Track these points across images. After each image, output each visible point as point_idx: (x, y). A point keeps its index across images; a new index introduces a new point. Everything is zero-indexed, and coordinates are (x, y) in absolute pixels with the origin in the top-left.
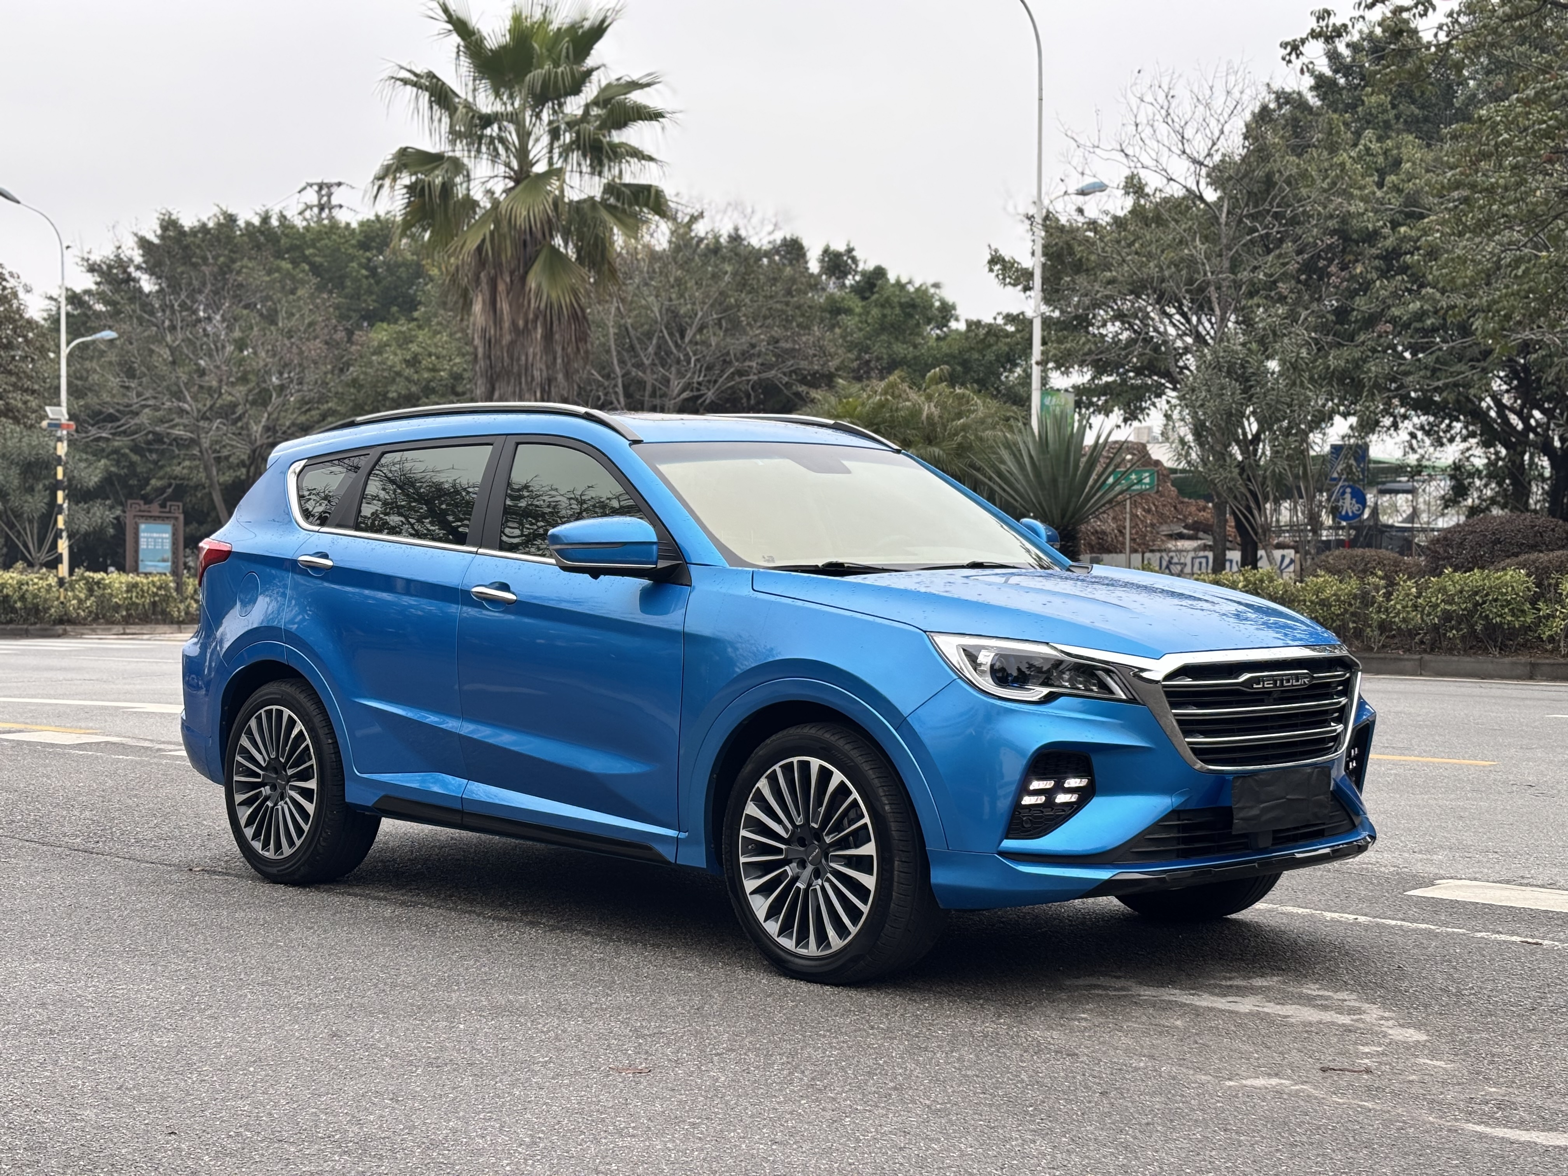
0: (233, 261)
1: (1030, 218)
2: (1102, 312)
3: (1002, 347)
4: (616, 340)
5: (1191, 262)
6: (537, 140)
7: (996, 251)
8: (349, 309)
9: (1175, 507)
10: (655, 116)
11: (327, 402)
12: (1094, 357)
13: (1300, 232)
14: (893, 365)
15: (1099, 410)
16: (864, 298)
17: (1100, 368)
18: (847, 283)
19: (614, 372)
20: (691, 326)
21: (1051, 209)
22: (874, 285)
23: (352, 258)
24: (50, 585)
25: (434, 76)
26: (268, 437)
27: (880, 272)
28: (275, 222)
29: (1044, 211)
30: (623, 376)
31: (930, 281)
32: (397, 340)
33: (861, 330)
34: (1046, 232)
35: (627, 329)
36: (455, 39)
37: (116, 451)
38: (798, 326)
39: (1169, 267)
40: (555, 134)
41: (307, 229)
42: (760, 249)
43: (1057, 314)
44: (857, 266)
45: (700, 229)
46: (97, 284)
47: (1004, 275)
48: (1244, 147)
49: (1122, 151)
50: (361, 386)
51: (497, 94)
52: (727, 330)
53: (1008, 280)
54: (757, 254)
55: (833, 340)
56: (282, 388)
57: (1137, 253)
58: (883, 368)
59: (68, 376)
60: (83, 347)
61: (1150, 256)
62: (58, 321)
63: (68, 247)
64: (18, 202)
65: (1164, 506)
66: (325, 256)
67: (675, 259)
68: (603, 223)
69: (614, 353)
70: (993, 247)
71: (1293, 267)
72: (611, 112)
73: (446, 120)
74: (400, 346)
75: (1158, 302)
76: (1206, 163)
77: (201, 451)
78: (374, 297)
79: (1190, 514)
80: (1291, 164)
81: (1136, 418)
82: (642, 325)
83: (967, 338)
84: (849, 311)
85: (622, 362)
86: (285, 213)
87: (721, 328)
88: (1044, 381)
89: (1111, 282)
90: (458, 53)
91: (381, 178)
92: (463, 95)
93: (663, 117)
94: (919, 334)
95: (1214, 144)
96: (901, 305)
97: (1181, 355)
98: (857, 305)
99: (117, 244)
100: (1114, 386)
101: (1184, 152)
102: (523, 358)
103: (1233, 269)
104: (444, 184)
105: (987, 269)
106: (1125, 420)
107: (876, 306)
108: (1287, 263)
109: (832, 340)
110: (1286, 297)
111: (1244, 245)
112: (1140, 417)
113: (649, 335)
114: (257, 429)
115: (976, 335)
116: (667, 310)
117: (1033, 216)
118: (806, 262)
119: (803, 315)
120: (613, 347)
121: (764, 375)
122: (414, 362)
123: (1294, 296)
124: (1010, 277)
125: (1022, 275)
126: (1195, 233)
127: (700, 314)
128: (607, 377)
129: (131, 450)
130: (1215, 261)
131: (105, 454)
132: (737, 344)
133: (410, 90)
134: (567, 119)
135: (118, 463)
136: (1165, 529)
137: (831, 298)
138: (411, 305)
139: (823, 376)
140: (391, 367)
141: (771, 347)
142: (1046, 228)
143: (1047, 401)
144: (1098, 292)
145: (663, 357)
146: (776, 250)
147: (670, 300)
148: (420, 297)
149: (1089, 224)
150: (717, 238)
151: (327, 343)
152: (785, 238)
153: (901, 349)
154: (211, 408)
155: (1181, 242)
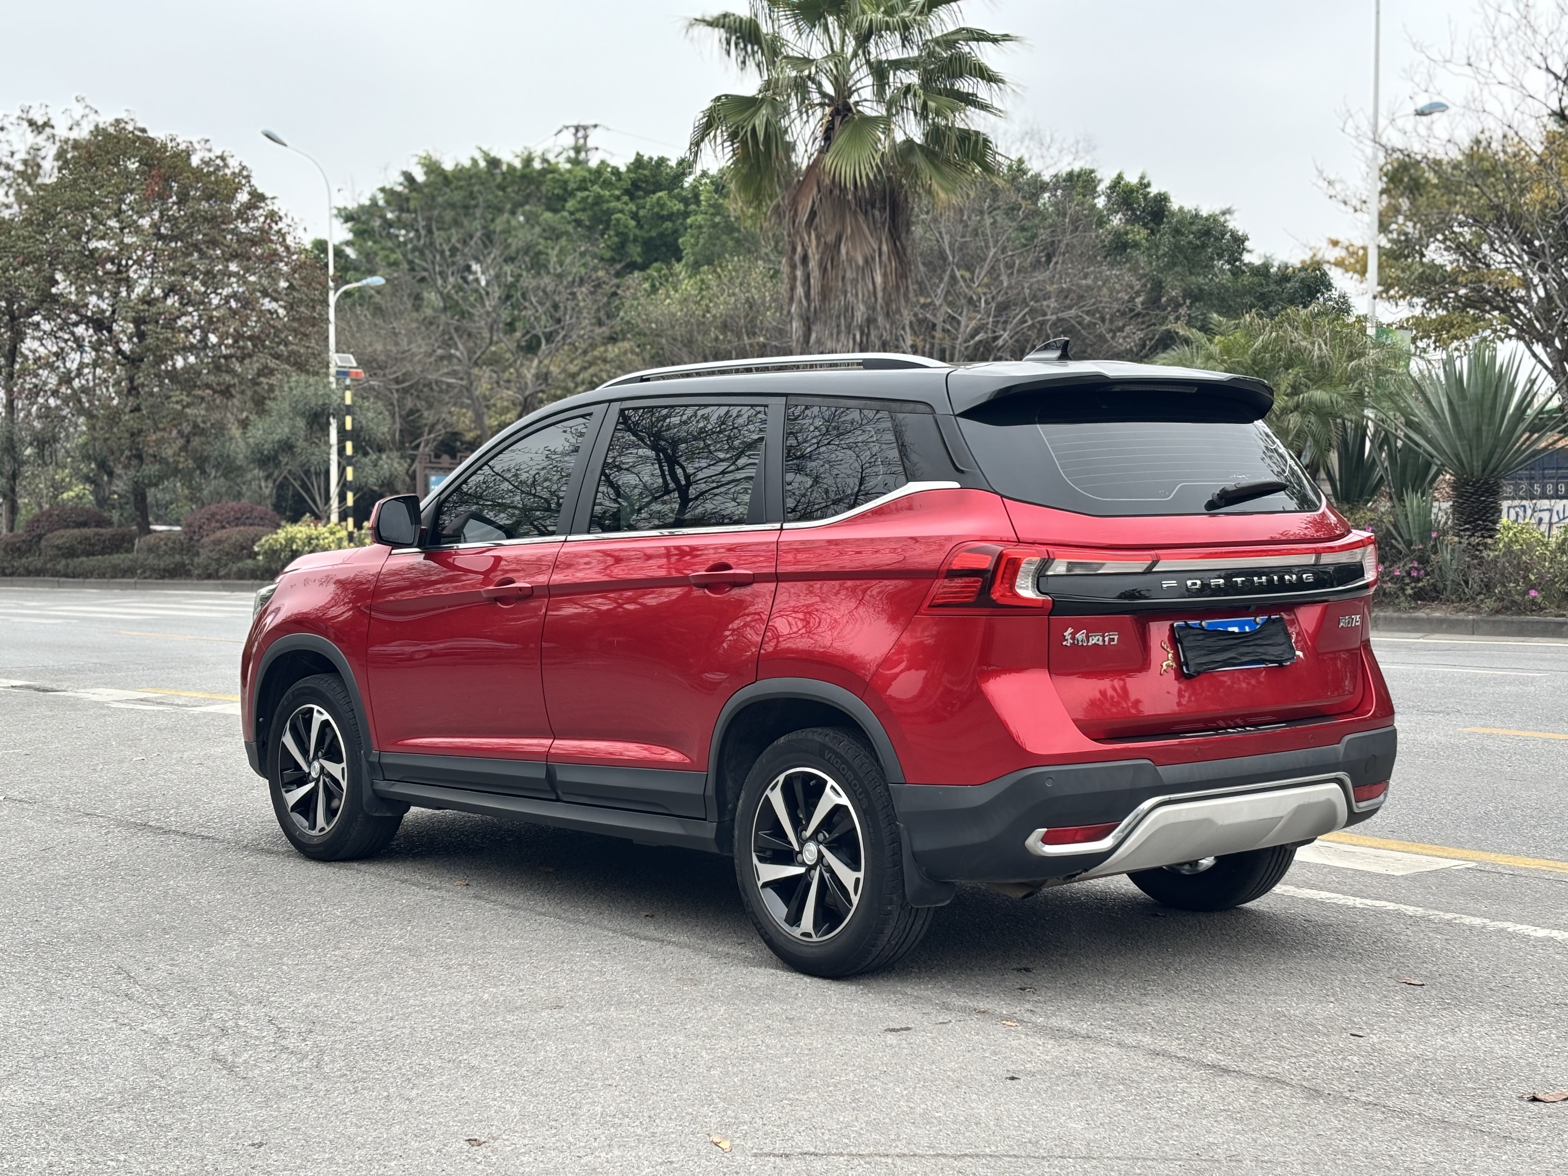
20: (981, 264)
22: (1159, 213)
26: (540, 385)
27: (1165, 199)
28: (537, 166)
41: (567, 170)
60: (350, 293)
64: (286, 145)
77: (471, 399)
86: (546, 156)
87: (1013, 265)
94: (1212, 270)
96: (1195, 232)
114: (528, 376)
118: (1094, 196)
121: (1063, 315)
127: (993, 251)
132: (1032, 282)
146: (1060, 184)
154: (482, 355)
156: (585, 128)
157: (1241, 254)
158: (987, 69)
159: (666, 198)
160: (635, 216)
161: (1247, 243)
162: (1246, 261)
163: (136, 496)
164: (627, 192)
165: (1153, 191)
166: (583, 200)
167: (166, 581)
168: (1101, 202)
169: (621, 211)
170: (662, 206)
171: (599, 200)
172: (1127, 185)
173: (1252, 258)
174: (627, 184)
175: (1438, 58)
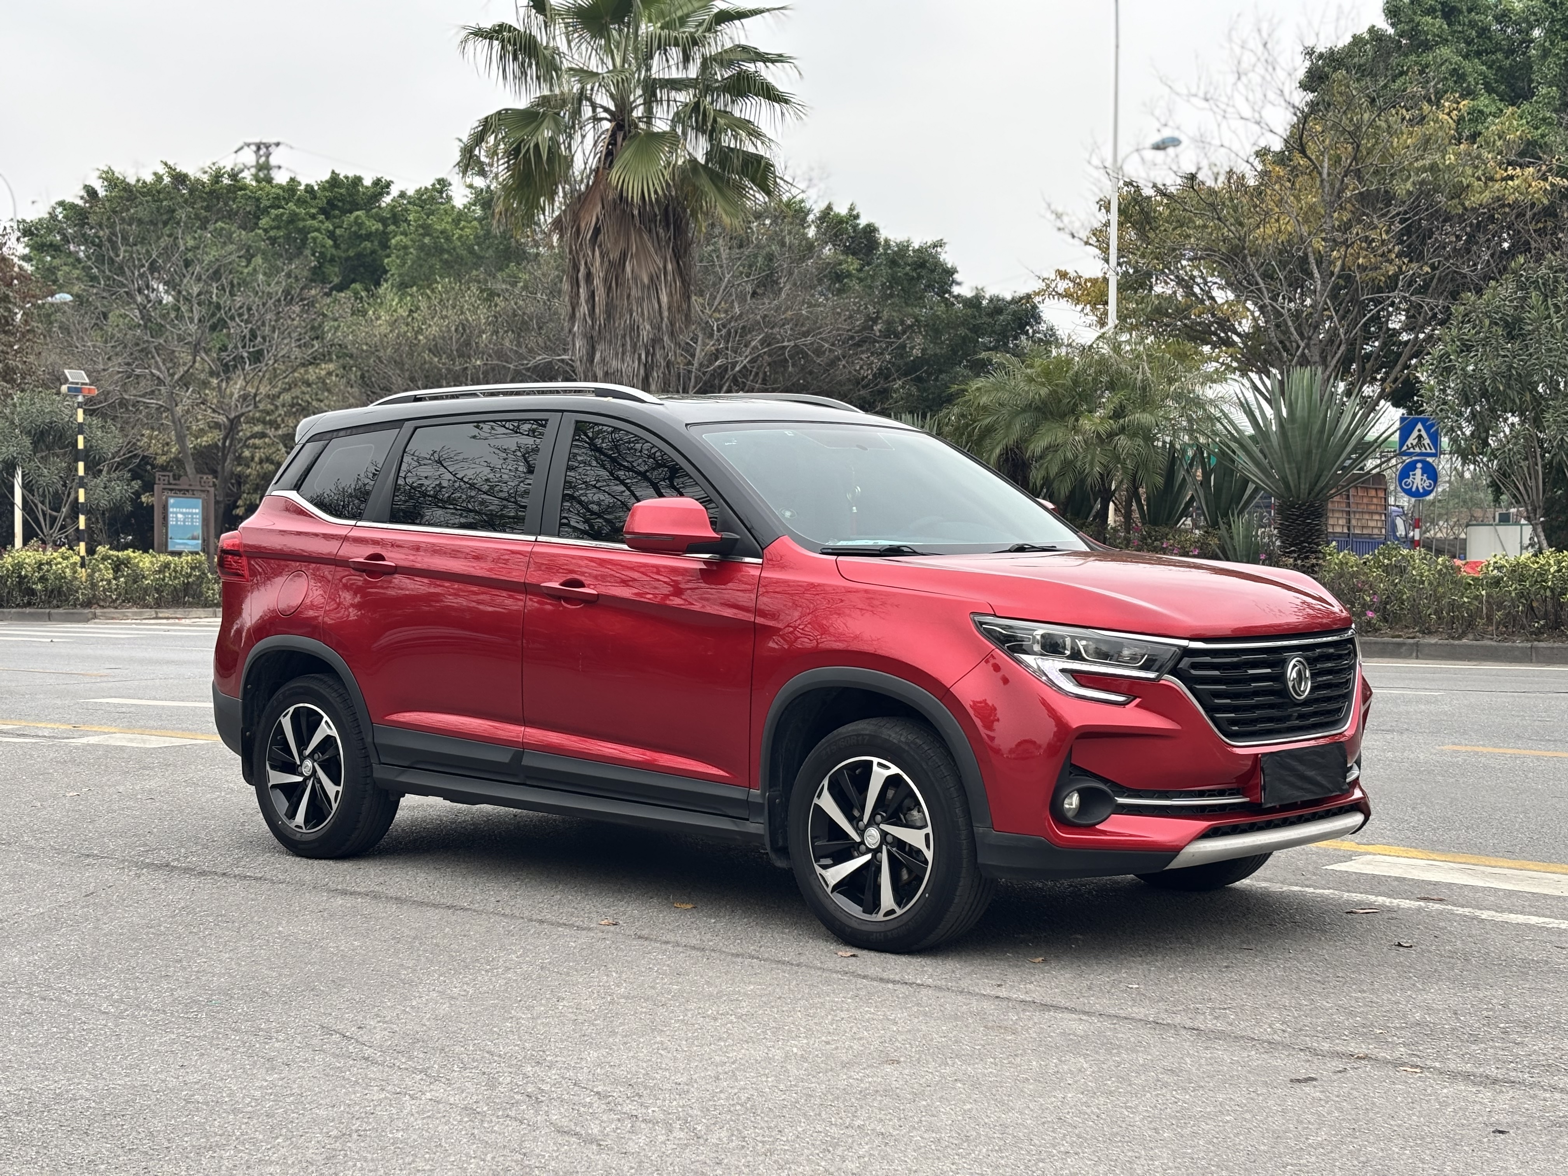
24: (74, 565)
27: (873, 230)
28: (227, 181)
31: (930, 240)
96: (909, 263)
156: (267, 146)
157: (951, 285)
158: (774, 89)
159: (364, 218)
160: (331, 235)
161: (955, 276)
162: (956, 293)
164: (323, 211)
165: (862, 222)
166: (278, 217)
168: (811, 232)
169: (318, 230)
170: (360, 225)
171: (294, 218)
172: (837, 215)
173: (964, 290)
174: (323, 203)
175: (1184, 91)
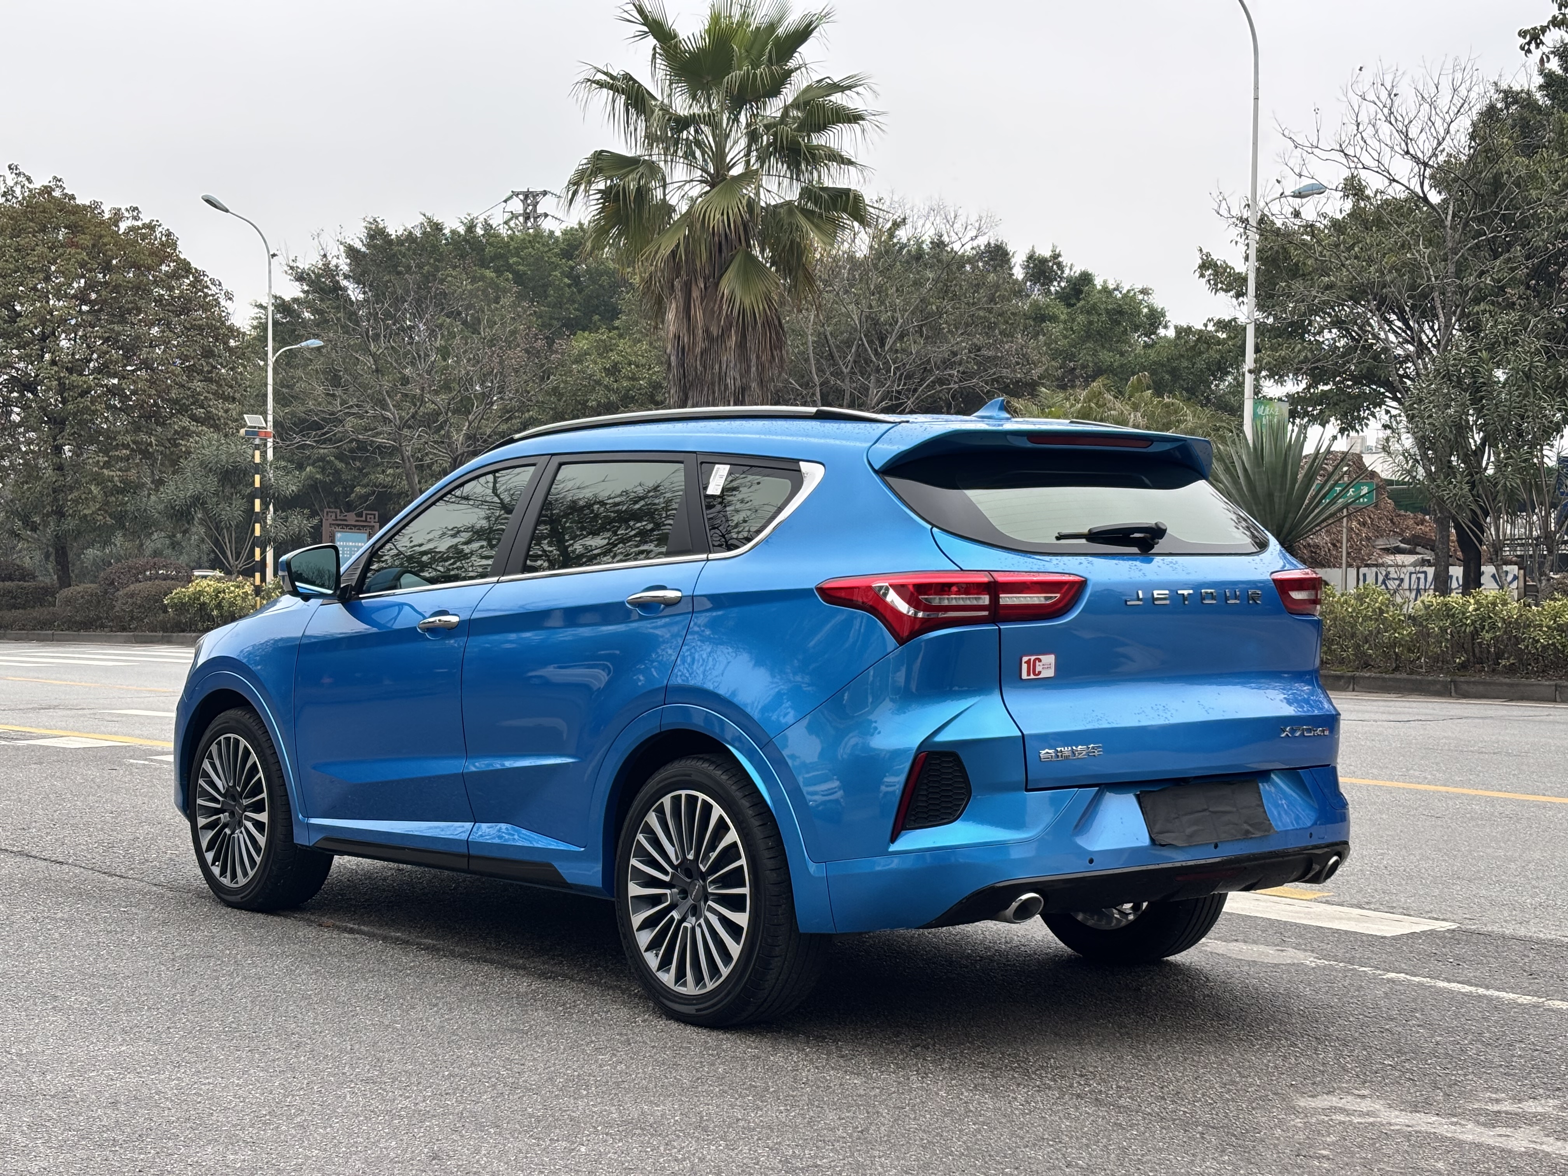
0: (437, 269)
1: (1245, 221)
2: (1318, 318)
3: (1214, 354)
4: (815, 348)
5: (1414, 267)
6: (736, 142)
7: (1208, 255)
8: (551, 318)
9: (1392, 520)
10: (854, 118)
11: (528, 411)
12: (1310, 366)
13: (1529, 236)
14: (1098, 372)
15: (1313, 419)
16: (1069, 305)
17: (1317, 376)
18: (1052, 289)
19: (812, 379)
20: (891, 334)
21: (1266, 212)
22: (1081, 292)
23: (556, 267)
24: (246, 593)
25: (631, 78)
26: (468, 446)
27: (1086, 278)
28: (480, 231)
29: (1260, 213)
30: (821, 385)
31: (1139, 287)
32: (597, 348)
33: (1065, 337)
34: (1261, 235)
35: (826, 337)
36: (651, 41)
37: (322, 459)
38: (1001, 333)
39: (1390, 272)
40: (753, 136)
41: (511, 238)
42: (963, 256)
43: (1271, 320)
44: (1063, 272)
45: (902, 234)
46: (304, 292)
47: (1215, 280)
48: (1470, 148)
49: (1343, 151)
50: (561, 395)
51: (694, 97)
52: (927, 338)
53: (1220, 285)
54: (961, 261)
55: (1038, 347)
56: (484, 396)
57: (1356, 257)
58: (1088, 376)
59: (275, 383)
60: (291, 354)
61: (1370, 261)
62: (266, 329)
63: (274, 255)
64: (227, 211)
65: (1381, 519)
66: (528, 265)
67: (875, 266)
68: (798, 228)
69: (813, 362)
70: (1204, 251)
71: (1521, 273)
72: (810, 113)
73: (641, 125)
74: (600, 355)
75: (1379, 310)
76: (1431, 163)
77: (403, 460)
78: (576, 306)
79: (1407, 528)
80: (1520, 165)
81: (1353, 428)
82: (842, 333)
83: (1176, 345)
84: (1054, 318)
85: (820, 370)
86: (491, 222)
87: (922, 336)
88: (1257, 390)
89: (1329, 287)
90: (654, 55)
91: (577, 184)
92: (659, 98)
93: (863, 119)
94: (1127, 342)
95: (1439, 144)
96: (1108, 311)
97: (1401, 363)
98: (1062, 312)
99: (322, 253)
100: (1330, 395)
101: (1407, 153)
102: (717, 367)
103: (1459, 274)
104: (639, 189)
105: (1197, 274)
106: (1342, 431)
107: (1082, 312)
108: (1516, 268)
109: (1035, 348)
110: (1514, 304)
111: (1469, 249)
112: (1358, 427)
113: (848, 344)
114: (458, 438)
115: (1186, 342)
116: (867, 317)
117: (1247, 220)
118: (1011, 269)
119: (1006, 322)
120: (812, 355)
121: (966, 384)
122: (613, 370)
123: (1522, 303)
124: (1222, 282)
125: (1235, 280)
126: (1419, 236)
127: (901, 321)
128: (806, 385)
129: (336, 458)
130: (1440, 265)
131: (311, 461)
132: (939, 352)
133: (606, 94)
134: (765, 122)
135: (323, 470)
136: (1381, 543)
137: (1035, 305)
138: (613, 313)
139: (1026, 384)
140: (591, 375)
141: (972, 355)
142: (1262, 232)
143: (1260, 411)
144: (1315, 297)
145: (862, 364)
146: (980, 256)
147: (870, 307)
148: (622, 305)
149: (1307, 226)
150: (919, 244)
151: (527, 351)
152: (989, 244)
153: (1106, 357)
154: (413, 416)
155: (1403, 246)
156: (535, 195)
157: (1157, 328)
163: (57, 551)
167: (82, 633)
168: (1017, 273)
172: (1042, 259)
173: (1167, 332)
